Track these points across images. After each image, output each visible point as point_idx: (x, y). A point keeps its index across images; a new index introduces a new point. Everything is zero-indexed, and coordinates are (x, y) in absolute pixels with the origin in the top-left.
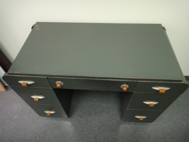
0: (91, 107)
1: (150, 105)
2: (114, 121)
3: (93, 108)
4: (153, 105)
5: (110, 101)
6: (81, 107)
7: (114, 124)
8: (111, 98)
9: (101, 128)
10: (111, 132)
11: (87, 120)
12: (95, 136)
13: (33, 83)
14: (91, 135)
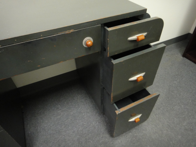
0: (57, 122)
1: (139, 79)
2: (94, 123)
3: (60, 123)
4: (142, 78)
5: (78, 105)
6: (43, 129)
7: (95, 127)
8: (78, 101)
9: (81, 140)
10: (96, 137)
11: (59, 141)
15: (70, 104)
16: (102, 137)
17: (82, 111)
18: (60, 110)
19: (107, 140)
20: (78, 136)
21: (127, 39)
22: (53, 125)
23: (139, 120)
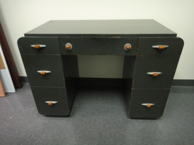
0: (94, 108)
1: (154, 74)
2: (120, 119)
3: (96, 109)
4: (158, 74)
6: (84, 108)
7: (120, 122)
8: (115, 101)
10: (118, 129)
11: (91, 119)
12: (100, 133)
13: (44, 46)
14: (95, 132)
15: (108, 101)
16: (123, 131)
17: (115, 108)
18: (100, 101)
19: (126, 134)
20: (105, 122)
21: (152, 46)
22: (91, 109)
23: (150, 106)
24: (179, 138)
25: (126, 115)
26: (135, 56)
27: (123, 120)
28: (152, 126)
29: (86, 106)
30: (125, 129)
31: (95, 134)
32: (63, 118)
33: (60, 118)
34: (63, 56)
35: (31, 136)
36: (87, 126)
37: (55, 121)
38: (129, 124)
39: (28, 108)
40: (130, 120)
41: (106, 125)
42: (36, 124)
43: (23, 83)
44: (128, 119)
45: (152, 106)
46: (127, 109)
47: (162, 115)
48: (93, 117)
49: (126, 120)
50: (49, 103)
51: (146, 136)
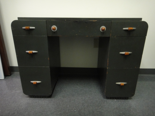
2: (97, 99)
3: (76, 92)
5: (91, 87)
6: (64, 91)
7: (97, 102)
10: (95, 107)
11: (70, 99)
12: (79, 111)
13: (34, 28)
14: (75, 109)
15: (86, 85)
17: (92, 91)
19: (103, 111)
20: (83, 102)
22: (71, 91)
23: (123, 84)
24: (152, 114)
25: (102, 96)
26: (109, 37)
27: (100, 100)
28: (126, 105)
29: (67, 90)
30: (102, 107)
31: (74, 112)
32: (45, 99)
33: (43, 99)
34: (49, 37)
35: (14, 113)
36: (67, 105)
37: (37, 101)
38: (106, 103)
39: (14, 91)
40: (106, 100)
41: (84, 104)
42: (20, 103)
43: (12, 72)
44: (104, 99)
45: (125, 85)
46: (102, 91)
47: (134, 94)
48: (73, 98)
49: (102, 100)
50: (34, 82)
51: (122, 112)
